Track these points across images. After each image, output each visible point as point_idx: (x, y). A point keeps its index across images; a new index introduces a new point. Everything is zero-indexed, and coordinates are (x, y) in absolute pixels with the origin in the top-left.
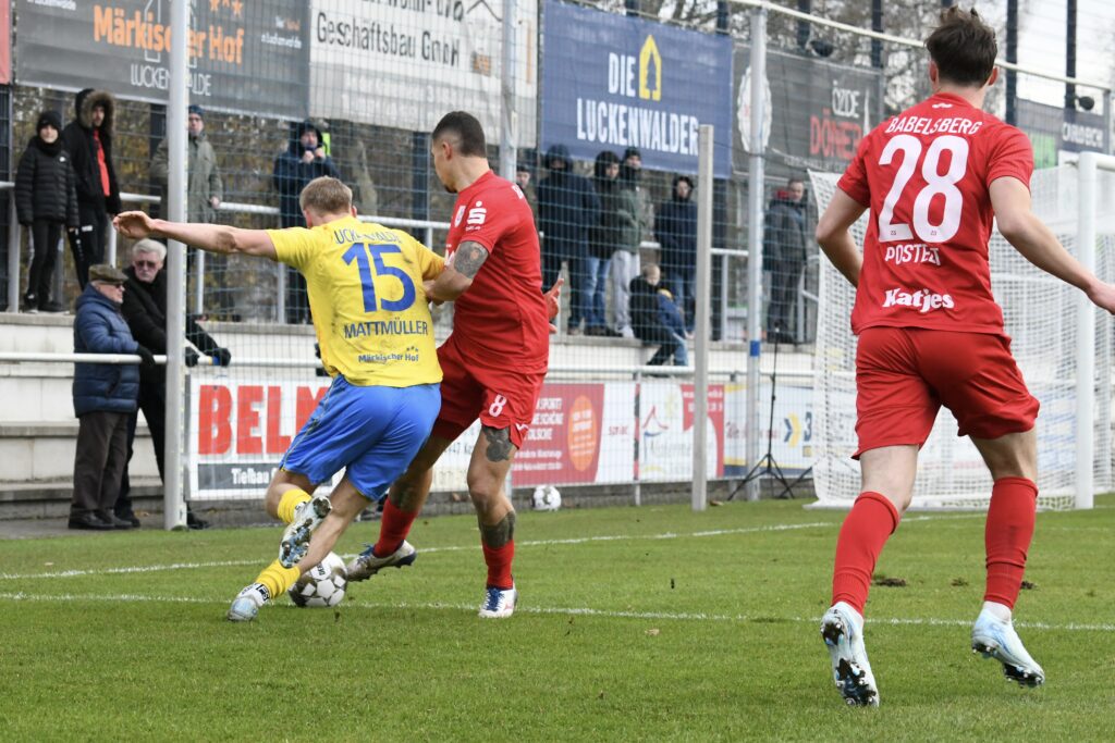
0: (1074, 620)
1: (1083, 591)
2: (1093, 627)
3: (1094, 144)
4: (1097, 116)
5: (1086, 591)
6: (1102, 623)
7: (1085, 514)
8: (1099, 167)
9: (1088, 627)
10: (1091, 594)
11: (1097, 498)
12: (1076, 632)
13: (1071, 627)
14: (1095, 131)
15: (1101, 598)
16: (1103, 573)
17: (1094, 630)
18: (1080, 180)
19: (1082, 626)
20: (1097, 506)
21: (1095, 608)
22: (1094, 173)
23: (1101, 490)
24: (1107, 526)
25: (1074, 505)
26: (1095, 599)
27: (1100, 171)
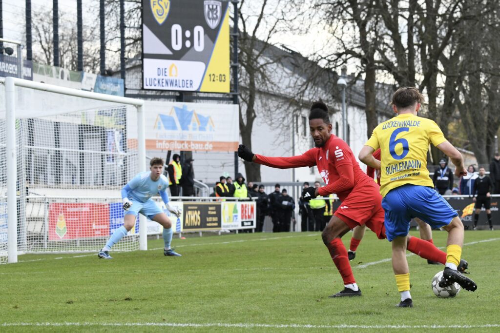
0: (6, 321)
1: (11, 306)
2: (16, 324)
3: (14, 73)
4: (14, 58)
5: (13, 306)
6: (21, 322)
7: (14, 265)
8: (16, 85)
9: (14, 324)
10: (16, 307)
11: (19, 257)
12: (7, 327)
13: (5, 325)
14: (14, 66)
15: (21, 309)
16: (22, 296)
17: (17, 326)
18: (6, 91)
19: (11, 324)
20: (20, 261)
21: (17, 314)
22: (14, 88)
23: (22, 253)
24: (25, 271)
25: (7, 261)
26: (18, 309)
27: (17, 87)
